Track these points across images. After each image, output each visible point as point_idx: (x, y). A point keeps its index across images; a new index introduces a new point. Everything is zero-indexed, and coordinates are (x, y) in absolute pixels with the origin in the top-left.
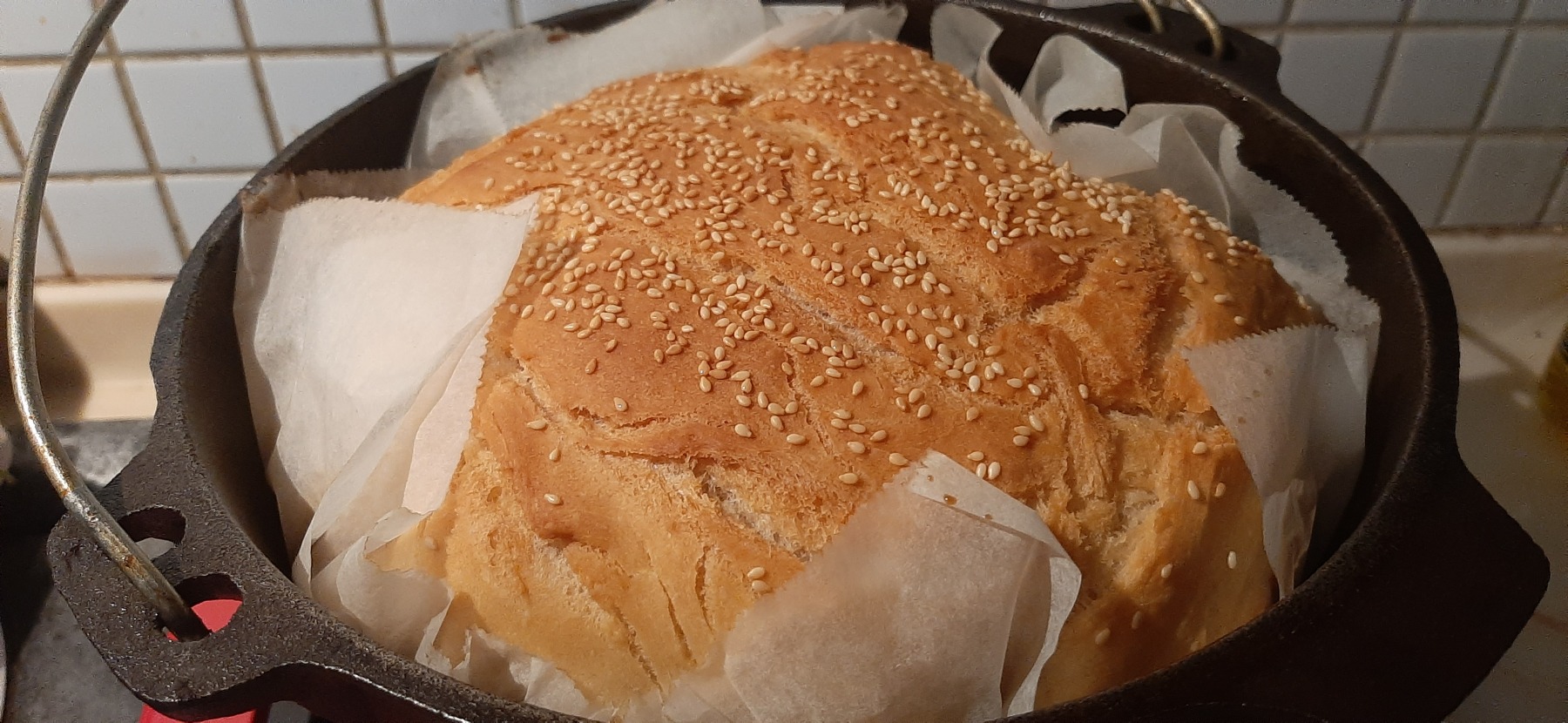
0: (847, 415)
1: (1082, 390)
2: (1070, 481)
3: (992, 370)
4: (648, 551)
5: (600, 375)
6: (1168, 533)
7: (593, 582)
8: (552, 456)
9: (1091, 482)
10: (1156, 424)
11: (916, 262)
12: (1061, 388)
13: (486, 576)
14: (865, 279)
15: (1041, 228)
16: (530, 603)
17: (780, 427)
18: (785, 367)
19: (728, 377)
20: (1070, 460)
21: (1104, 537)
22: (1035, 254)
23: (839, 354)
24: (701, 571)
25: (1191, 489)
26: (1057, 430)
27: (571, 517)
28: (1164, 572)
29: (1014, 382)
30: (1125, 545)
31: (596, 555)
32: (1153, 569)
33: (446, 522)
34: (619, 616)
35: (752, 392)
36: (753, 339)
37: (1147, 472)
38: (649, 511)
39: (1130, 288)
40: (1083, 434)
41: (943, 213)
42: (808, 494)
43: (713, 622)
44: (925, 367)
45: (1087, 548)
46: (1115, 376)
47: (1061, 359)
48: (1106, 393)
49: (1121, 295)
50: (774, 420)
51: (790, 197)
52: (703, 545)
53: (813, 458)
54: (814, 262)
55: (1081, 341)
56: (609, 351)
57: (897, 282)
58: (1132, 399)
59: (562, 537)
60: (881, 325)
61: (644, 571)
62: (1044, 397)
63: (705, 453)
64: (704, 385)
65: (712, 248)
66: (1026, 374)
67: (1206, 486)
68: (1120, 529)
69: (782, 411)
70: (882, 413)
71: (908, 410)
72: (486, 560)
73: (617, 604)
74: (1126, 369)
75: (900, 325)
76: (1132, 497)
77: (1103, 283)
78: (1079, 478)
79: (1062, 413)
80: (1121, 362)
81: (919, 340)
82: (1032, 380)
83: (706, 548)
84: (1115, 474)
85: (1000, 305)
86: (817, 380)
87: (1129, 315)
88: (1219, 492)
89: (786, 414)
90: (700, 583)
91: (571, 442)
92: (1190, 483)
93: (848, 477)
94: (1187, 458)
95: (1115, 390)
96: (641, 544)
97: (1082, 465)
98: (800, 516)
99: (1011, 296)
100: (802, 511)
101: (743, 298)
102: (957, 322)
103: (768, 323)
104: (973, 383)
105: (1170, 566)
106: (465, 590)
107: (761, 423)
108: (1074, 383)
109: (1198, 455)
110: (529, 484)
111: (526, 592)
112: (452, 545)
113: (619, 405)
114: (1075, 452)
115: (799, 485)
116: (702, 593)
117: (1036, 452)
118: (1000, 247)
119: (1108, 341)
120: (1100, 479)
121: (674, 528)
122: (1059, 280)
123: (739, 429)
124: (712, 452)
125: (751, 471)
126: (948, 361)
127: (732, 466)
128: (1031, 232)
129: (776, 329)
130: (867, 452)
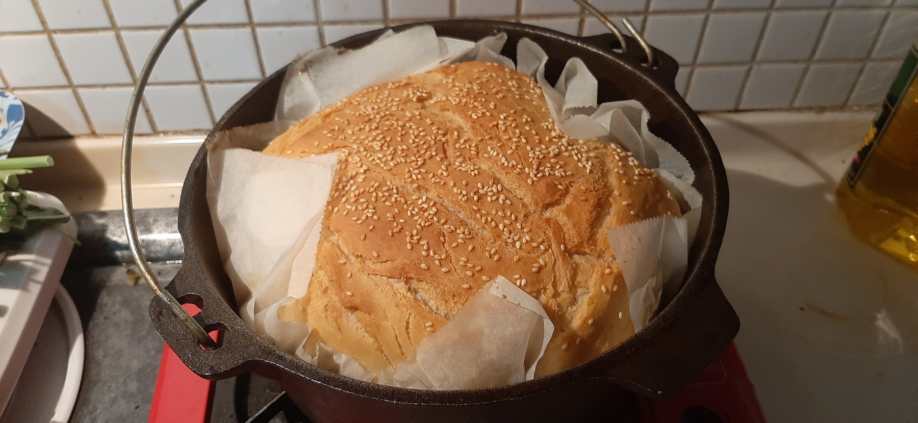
0: (466, 260)
1: (562, 247)
2: (555, 286)
3: (526, 239)
4: (387, 314)
5: (367, 241)
6: (592, 307)
7: (366, 327)
8: (349, 275)
9: (563, 286)
10: (593, 259)
11: (498, 189)
12: (553, 246)
13: (324, 323)
14: (476, 198)
15: (551, 172)
16: (341, 333)
17: (439, 265)
18: (442, 238)
19: (419, 243)
20: (555, 277)
21: (567, 308)
22: (548, 185)
23: (464, 233)
24: (408, 323)
25: (603, 288)
26: (550, 265)
27: (357, 301)
28: (590, 322)
29: (534, 244)
30: (576, 311)
31: (366, 316)
32: (585, 321)
33: (307, 300)
34: (376, 339)
35: (428, 250)
36: (428, 226)
37: (586, 281)
38: (387, 298)
39: (587, 200)
40: (560, 264)
41: (510, 165)
42: (450, 293)
43: (413, 342)
44: (499, 238)
45: (560, 313)
46: (576, 240)
47: (554, 233)
48: (572, 247)
49: (582, 203)
50: (437, 262)
51: (446, 157)
52: (408, 313)
53: (452, 278)
54: (455, 190)
55: (564, 224)
56: (371, 230)
57: (489, 199)
58: (583, 250)
59: (354, 309)
60: (481, 219)
61: (385, 322)
62: (546, 250)
63: (409, 275)
64: (409, 246)
65: (413, 182)
66: (539, 240)
67: (610, 287)
68: (574, 304)
69: (440, 258)
70: (480, 258)
71: (491, 257)
72: (324, 316)
73: (375, 335)
74: (581, 238)
75: (489, 219)
76: (580, 291)
77: (575, 198)
78: (558, 284)
79: (553, 257)
80: (579, 234)
81: (497, 226)
82: (541, 243)
83: (410, 314)
84: (573, 282)
85: (532, 208)
86: (454, 244)
87: (585, 213)
88: (615, 289)
89: (442, 259)
90: (407, 328)
91: (356, 269)
92: (603, 286)
93: (466, 286)
94: (603, 275)
95: (576, 246)
96: (384, 312)
97: (560, 278)
98: (446, 301)
99: (537, 204)
100: (447, 299)
101: (425, 206)
102: (513, 217)
103: (435, 219)
104: (518, 244)
105: (592, 320)
106: (315, 327)
107: (431, 263)
108: (559, 244)
109: (607, 274)
110: (340, 287)
111: (340, 329)
112: (309, 310)
113: (375, 255)
114: (557, 273)
115: (446, 289)
116: (408, 331)
117: (542, 274)
118: (533, 181)
119: (574, 225)
120: (567, 284)
121: (397, 306)
122: (557, 197)
123: (423, 266)
124: (412, 275)
125: (427, 283)
126: (508, 235)
127: (420, 281)
128: (547, 174)
129: (439, 221)
130: (473, 275)
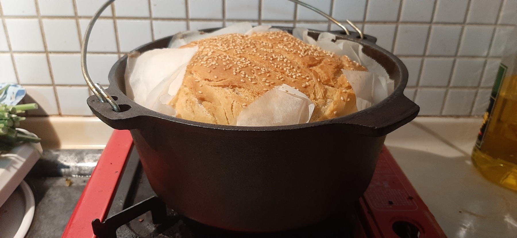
0: (266, 79)
1: (319, 80)
2: (314, 94)
3: (298, 75)
4: (221, 102)
5: (212, 73)
6: (336, 105)
7: (208, 108)
8: (201, 85)
9: (319, 95)
10: (336, 89)
11: (283, 57)
12: (314, 79)
13: (185, 109)
14: (271, 59)
15: (312, 54)
16: (194, 114)
17: (251, 81)
18: (252, 71)
19: (240, 73)
20: (315, 91)
21: (322, 106)
22: (310, 57)
23: (265, 70)
24: (232, 106)
25: (342, 98)
26: (312, 85)
27: (204, 95)
28: (335, 113)
29: (303, 77)
30: (327, 108)
31: (210, 103)
32: (332, 112)
33: (176, 99)
34: (214, 116)
35: (245, 75)
36: (246, 67)
37: (332, 96)
38: (221, 95)
39: (331, 65)
40: (318, 86)
41: (290, 50)
42: (256, 92)
43: (234, 116)
44: (284, 74)
45: (318, 107)
46: (326, 78)
47: (314, 74)
48: (324, 81)
49: (329, 66)
50: (250, 79)
51: (255, 47)
52: (233, 100)
53: (258, 86)
54: (260, 56)
55: (319, 72)
56: (214, 69)
57: (278, 60)
58: (330, 83)
59: (202, 100)
60: (274, 66)
61: (220, 106)
62: (309, 80)
63: (234, 84)
64: (234, 73)
65: (237, 54)
66: (306, 75)
67: (345, 99)
68: (326, 105)
69: (251, 78)
70: (273, 80)
71: (279, 79)
72: (185, 105)
73: (214, 113)
74: (328, 77)
75: (278, 66)
76: (329, 100)
77: (325, 63)
78: (317, 95)
79: (313, 83)
80: (328, 76)
81: (283, 69)
82: (308, 77)
83: (233, 101)
84: (325, 95)
85: (302, 66)
86: (259, 73)
87: (331, 70)
88: (349, 100)
89: (252, 79)
90: (232, 108)
91: (205, 84)
92: (342, 97)
93: (265, 89)
94: (341, 93)
95: (326, 81)
96: (219, 101)
97: (318, 92)
98: (254, 96)
99: (304, 64)
101: (244, 61)
102: (291, 67)
103: (249, 65)
104: (294, 77)
105: (336, 112)
106: (180, 113)
107: (247, 80)
108: (317, 79)
109: (344, 92)
110: (195, 90)
111: (193, 112)
112: (177, 104)
113: (216, 77)
114: (316, 90)
115: (254, 90)
116: (232, 110)
117: (307, 89)
118: (302, 56)
119: (325, 72)
120: (321, 95)
121: (227, 97)
122: (316, 62)
123: (242, 80)
124: (236, 84)
125: (244, 88)
126: (289, 72)
127: (240, 87)
128: (310, 54)
129: (251, 66)
130: (269, 86)
